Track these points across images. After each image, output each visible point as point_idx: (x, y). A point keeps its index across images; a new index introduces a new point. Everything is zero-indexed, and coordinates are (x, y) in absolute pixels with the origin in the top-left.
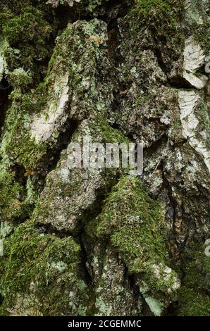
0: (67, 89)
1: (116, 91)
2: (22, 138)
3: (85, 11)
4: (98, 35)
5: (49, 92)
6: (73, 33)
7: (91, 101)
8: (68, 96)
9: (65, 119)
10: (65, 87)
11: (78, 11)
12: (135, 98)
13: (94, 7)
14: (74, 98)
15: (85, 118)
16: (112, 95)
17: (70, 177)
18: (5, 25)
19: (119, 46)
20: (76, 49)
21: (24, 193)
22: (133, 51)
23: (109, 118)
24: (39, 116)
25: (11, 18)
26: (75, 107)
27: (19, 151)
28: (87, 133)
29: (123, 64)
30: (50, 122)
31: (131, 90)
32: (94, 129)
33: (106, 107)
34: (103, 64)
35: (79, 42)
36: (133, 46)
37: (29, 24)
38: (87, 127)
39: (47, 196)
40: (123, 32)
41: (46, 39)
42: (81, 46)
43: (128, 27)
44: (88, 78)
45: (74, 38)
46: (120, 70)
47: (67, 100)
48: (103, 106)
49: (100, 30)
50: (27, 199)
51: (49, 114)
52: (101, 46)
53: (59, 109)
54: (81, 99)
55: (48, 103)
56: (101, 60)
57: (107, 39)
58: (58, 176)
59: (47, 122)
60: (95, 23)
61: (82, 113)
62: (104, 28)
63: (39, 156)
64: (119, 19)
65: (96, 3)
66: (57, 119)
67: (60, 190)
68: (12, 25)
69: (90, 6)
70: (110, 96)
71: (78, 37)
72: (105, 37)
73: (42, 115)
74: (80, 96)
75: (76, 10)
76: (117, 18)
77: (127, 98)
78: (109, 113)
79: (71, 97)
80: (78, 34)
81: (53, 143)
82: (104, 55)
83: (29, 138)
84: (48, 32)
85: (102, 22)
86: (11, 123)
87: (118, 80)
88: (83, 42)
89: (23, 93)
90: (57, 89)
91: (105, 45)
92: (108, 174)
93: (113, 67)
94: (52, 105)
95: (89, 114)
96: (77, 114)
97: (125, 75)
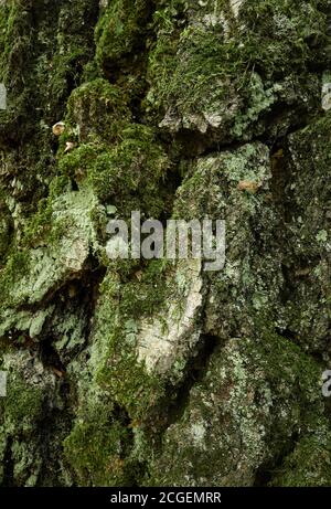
0: (198, 284)
1: (288, 266)
2: (122, 361)
3: (228, 137)
4: (252, 172)
5: (168, 283)
6: (208, 181)
7: (243, 301)
8: (201, 297)
9: (195, 337)
10: (195, 279)
11: (216, 138)
12: (325, 289)
13: (245, 125)
14: (211, 301)
15: (233, 335)
16: (280, 275)
17: (207, 439)
18: (92, 167)
19: (293, 186)
20: (214, 209)
21: (128, 440)
22: (320, 200)
23: (275, 319)
24: (151, 322)
25: (101, 151)
26: (215, 317)
27: (119, 386)
28: (236, 362)
29: (300, 219)
30: (169, 337)
31: (317, 271)
32: (249, 356)
33: (270, 300)
34: (262, 222)
35: (219, 196)
36: (320, 190)
37: (131, 162)
38: (237, 354)
39: (167, 470)
40: (299, 159)
41: (159, 182)
42: (223, 203)
43: (310, 149)
44: (236, 264)
45: (211, 190)
46: (295, 231)
47: (199, 303)
48: (265, 300)
49: (257, 160)
50: (135, 452)
51: (168, 322)
52: (260, 191)
53: (186, 319)
54: (224, 302)
55: (167, 302)
56: (260, 216)
57: (270, 176)
58: (185, 436)
59: (164, 338)
60: (248, 154)
61: (226, 328)
62: (265, 158)
63: (153, 398)
64: (291, 137)
65: (249, 119)
66: (183, 336)
67: (190, 464)
68: (103, 167)
69: (238, 126)
70: (277, 279)
71: (217, 188)
72: (266, 173)
73: (156, 322)
74: (224, 296)
75: (212, 136)
76: (288, 133)
77: (309, 284)
78: (275, 310)
79: (206, 298)
80: (217, 184)
81: (175, 378)
82: (264, 204)
83: (135, 361)
84: (163, 170)
85: (260, 145)
86: (104, 321)
87: (293, 250)
88: (226, 194)
89: (123, 282)
90: (181, 280)
91: (267, 188)
92: (276, 436)
93: (281, 223)
94: (173, 308)
95: (239, 328)
96: (219, 329)
97: (306, 243)
